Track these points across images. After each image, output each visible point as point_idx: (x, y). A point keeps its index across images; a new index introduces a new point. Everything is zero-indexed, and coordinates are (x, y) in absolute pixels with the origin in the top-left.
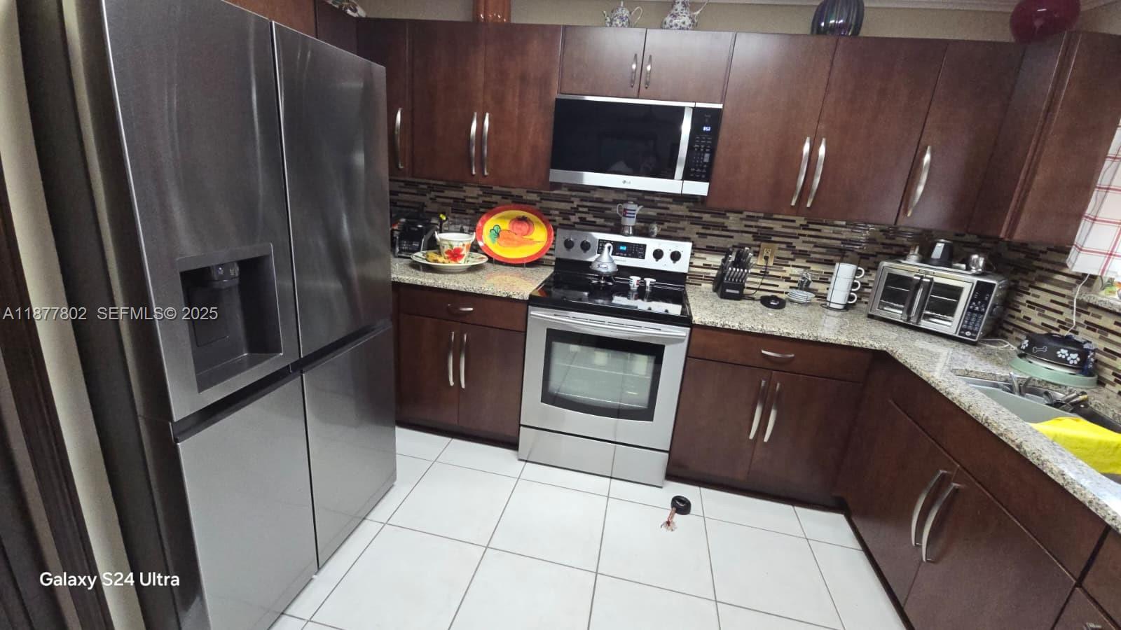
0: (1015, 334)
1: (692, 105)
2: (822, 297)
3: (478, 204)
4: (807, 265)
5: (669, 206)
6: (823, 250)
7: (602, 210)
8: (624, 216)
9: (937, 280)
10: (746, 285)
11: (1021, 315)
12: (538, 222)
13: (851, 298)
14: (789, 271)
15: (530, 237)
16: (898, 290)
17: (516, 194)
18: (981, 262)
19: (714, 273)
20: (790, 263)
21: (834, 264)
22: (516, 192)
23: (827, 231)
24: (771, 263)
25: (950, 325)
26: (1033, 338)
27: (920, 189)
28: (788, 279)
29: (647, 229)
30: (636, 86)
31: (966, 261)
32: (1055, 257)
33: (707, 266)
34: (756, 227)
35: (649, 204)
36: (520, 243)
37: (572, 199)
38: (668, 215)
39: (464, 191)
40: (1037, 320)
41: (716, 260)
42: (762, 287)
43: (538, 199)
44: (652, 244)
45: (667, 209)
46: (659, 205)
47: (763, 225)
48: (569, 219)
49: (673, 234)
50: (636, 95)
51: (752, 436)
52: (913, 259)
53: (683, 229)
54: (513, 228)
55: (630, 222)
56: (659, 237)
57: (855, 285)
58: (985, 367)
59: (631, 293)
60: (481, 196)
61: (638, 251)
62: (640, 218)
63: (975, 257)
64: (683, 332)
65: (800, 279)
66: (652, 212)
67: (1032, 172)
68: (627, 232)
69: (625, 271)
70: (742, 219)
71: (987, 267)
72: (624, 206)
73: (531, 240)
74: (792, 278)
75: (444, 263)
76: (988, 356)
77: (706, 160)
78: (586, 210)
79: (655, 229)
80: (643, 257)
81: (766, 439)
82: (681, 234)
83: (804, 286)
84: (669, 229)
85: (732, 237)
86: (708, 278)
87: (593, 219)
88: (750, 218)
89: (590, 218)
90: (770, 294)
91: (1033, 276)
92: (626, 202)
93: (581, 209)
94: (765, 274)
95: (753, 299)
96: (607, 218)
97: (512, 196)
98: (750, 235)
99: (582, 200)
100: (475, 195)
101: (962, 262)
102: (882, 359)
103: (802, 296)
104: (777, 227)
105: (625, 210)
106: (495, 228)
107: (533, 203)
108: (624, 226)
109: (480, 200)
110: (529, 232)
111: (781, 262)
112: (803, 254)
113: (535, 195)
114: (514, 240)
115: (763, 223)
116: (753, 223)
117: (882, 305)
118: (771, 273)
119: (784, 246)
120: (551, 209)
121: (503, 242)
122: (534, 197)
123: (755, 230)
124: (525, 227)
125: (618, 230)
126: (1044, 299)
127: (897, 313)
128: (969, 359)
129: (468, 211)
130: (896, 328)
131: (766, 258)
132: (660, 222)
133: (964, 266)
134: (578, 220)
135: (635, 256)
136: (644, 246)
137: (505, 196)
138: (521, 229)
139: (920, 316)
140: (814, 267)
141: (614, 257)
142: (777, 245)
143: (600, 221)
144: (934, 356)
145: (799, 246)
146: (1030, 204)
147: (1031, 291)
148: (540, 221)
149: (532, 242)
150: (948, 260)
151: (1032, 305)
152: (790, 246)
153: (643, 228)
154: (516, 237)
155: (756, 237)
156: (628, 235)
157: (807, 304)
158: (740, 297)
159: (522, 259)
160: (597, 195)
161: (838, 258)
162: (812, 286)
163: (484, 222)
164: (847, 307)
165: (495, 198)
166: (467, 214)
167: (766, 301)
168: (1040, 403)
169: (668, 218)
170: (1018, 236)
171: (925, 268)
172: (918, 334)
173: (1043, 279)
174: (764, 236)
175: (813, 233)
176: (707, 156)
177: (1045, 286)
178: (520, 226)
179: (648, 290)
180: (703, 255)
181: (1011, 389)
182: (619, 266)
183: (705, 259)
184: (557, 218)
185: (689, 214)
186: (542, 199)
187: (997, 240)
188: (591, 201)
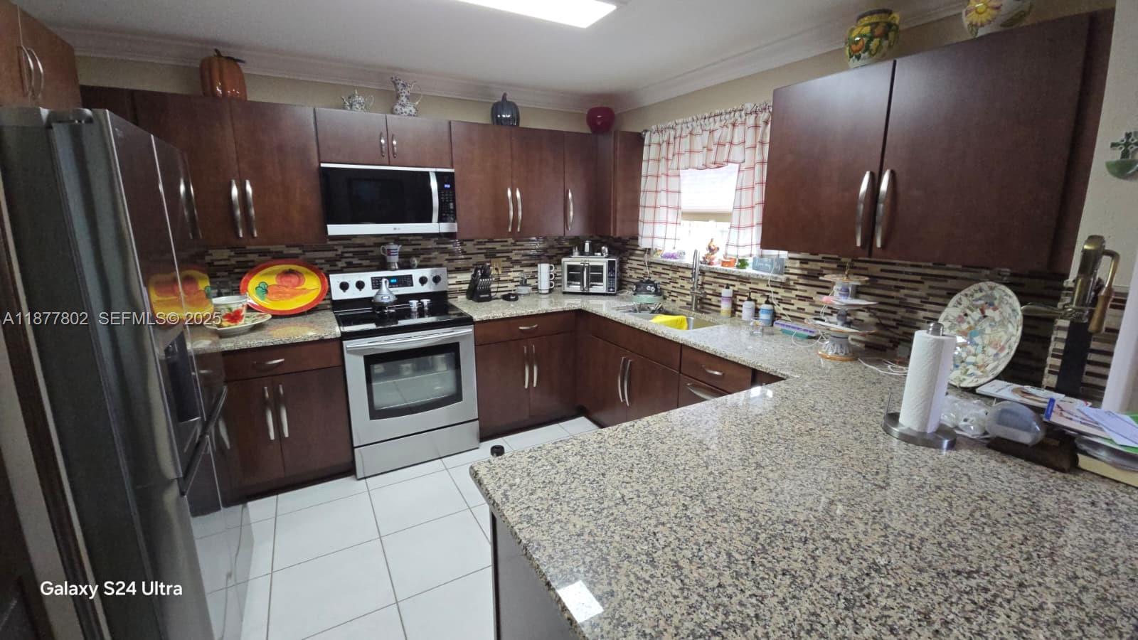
0: (629, 286)
1: (434, 170)
2: (536, 288)
3: (232, 265)
4: (521, 269)
5: (420, 242)
6: (528, 258)
7: (366, 252)
8: (389, 255)
9: (591, 264)
10: (492, 290)
11: (628, 275)
12: (307, 273)
13: (551, 285)
14: (512, 275)
15: (303, 287)
16: (574, 274)
17: (274, 250)
18: (607, 251)
19: (466, 287)
20: (512, 269)
21: (537, 266)
22: (273, 248)
23: (527, 245)
24: (500, 272)
25: (601, 288)
26: (637, 284)
27: (571, 214)
28: (512, 281)
29: (409, 262)
30: (386, 156)
31: (600, 251)
32: (632, 242)
33: (459, 283)
34: (485, 249)
35: (404, 242)
36: (293, 295)
37: (336, 247)
38: (422, 249)
39: (211, 255)
40: (635, 276)
41: (467, 277)
42: (499, 289)
43: (300, 252)
44: (416, 274)
45: (420, 245)
46: (413, 242)
47: (490, 246)
48: (336, 265)
49: (429, 263)
50: (387, 163)
51: (526, 386)
52: (576, 254)
53: (435, 258)
54: (281, 282)
55: (395, 259)
56: (420, 267)
57: (551, 276)
58: (624, 304)
59: (413, 314)
60: (233, 257)
61: (406, 281)
62: (401, 255)
63: (603, 248)
64: (468, 330)
65: (520, 279)
66: (409, 249)
67: (615, 201)
68: (393, 267)
69: (403, 299)
70: (475, 245)
71: (609, 252)
72: (386, 247)
73: (304, 289)
74: (515, 280)
75: (229, 326)
76: (622, 298)
77: (452, 207)
78: (351, 255)
79: (416, 261)
80: (412, 285)
81: (535, 385)
82: (435, 262)
83: (524, 283)
84: (424, 260)
85: (470, 258)
86: (462, 292)
87: (360, 262)
88: (479, 243)
89: (356, 261)
90: (506, 293)
91: (627, 254)
92: (387, 243)
93: (346, 255)
94: (498, 281)
95: (497, 299)
96: (372, 259)
97: (272, 252)
98: (483, 255)
99: (345, 246)
100: (226, 257)
101: (598, 252)
102: (580, 313)
103: (524, 290)
104: (498, 246)
105: (389, 250)
106: (261, 285)
107: (295, 256)
108: (389, 263)
109: (233, 261)
110: (300, 283)
111: (506, 270)
112: (517, 262)
113: (297, 248)
114: (286, 293)
115: (489, 246)
116: (483, 247)
117: (569, 284)
118: (502, 279)
119: (505, 259)
120: (315, 259)
121: (273, 297)
122: (296, 251)
123: (484, 251)
124: (294, 279)
125: (385, 266)
126: (635, 264)
127: (576, 288)
128: (614, 302)
129: (218, 274)
130: (580, 296)
131: (497, 269)
132: (417, 256)
133: (599, 254)
134: (345, 265)
135: (405, 285)
136: (410, 276)
137: (262, 253)
138: (291, 282)
139: (589, 286)
140: (526, 270)
141: (391, 289)
142: (501, 259)
143: (365, 263)
144: (601, 306)
145: (515, 258)
146: (618, 217)
147: (629, 261)
148: (309, 271)
149: (305, 291)
150: (592, 253)
151: (631, 269)
152: (509, 259)
153: (405, 262)
154: (287, 290)
155: (487, 256)
156: (396, 270)
157: (529, 294)
158: (489, 299)
159: (301, 308)
160: (358, 241)
161: (537, 261)
162: (529, 282)
163: (247, 282)
164: (551, 291)
165: (251, 257)
166: (219, 277)
167: (506, 298)
168: (647, 313)
169: (422, 252)
170: (618, 235)
171: (584, 258)
172: (591, 297)
173: (632, 254)
174: (491, 254)
175: (520, 247)
176: (451, 204)
177: (633, 258)
178: (289, 279)
179: (426, 309)
180: (454, 275)
181: (635, 311)
182: (397, 296)
183: (456, 277)
184: (323, 266)
185: (437, 246)
186: (304, 251)
187: (609, 237)
188: (354, 247)
